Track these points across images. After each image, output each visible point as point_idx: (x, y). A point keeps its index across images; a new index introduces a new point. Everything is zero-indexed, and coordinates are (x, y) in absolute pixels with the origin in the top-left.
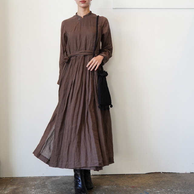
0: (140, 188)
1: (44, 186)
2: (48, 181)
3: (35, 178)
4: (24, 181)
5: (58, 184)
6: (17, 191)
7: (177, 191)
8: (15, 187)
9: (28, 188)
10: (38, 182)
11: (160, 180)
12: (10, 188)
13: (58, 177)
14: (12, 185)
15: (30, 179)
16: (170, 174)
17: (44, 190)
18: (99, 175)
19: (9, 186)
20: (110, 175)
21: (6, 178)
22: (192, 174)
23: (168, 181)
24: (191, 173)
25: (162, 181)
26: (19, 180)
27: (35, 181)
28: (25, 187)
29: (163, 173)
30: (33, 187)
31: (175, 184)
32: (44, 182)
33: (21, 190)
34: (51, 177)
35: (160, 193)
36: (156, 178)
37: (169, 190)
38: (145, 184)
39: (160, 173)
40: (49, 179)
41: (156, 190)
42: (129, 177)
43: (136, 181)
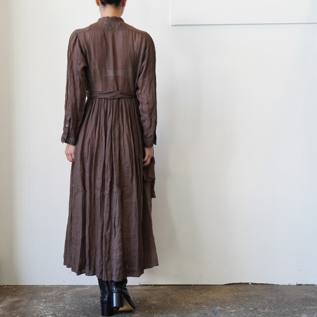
0: (208, 305)
1: (60, 298)
2: (70, 292)
3: (52, 288)
4: (33, 291)
5: (83, 297)
6: (17, 305)
7: (262, 311)
8: (16, 299)
9: (35, 301)
10: (54, 292)
11: (244, 294)
12: (9, 300)
13: (86, 286)
14: (12, 296)
15: (42, 288)
16: (263, 286)
17: (58, 304)
18: (151, 285)
19: (8, 297)
20: (168, 286)
21: (7, 286)
22: (298, 287)
23: (255, 296)
24: (297, 285)
25: (246, 296)
26: (25, 290)
27: (50, 291)
28: (32, 299)
29: (252, 284)
30: (44, 300)
31: (265, 301)
32: (63, 294)
33: (24, 303)
34: (76, 286)
35: (235, 312)
36: (239, 291)
37: (252, 309)
38: (217, 300)
39: (248, 284)
40: (71, 289)
41: (230, 309)
42: (196, 290)
43: (205, 295)
